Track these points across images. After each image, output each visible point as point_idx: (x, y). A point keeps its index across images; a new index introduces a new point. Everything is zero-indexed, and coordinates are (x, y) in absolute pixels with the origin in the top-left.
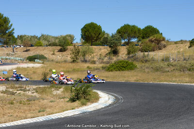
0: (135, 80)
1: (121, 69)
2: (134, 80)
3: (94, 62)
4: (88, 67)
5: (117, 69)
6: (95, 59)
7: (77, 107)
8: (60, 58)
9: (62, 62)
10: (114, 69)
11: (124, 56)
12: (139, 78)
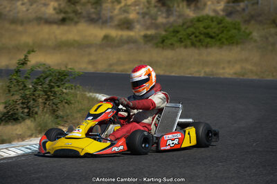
0: (235, 74)
1: (200, 41)
2: (232, 72)
3: (127, 25)
4: (106, 37)
5: (189, 42)
6: (132, 16)
7: (22, 138)
8: (24, 8)
9: (29, 21)
10: (181, 41)
11: (220, 7)
12: (249, 67)
